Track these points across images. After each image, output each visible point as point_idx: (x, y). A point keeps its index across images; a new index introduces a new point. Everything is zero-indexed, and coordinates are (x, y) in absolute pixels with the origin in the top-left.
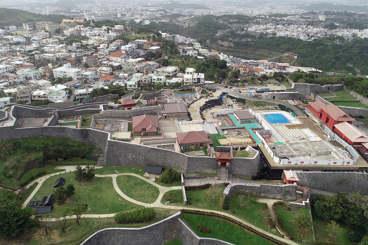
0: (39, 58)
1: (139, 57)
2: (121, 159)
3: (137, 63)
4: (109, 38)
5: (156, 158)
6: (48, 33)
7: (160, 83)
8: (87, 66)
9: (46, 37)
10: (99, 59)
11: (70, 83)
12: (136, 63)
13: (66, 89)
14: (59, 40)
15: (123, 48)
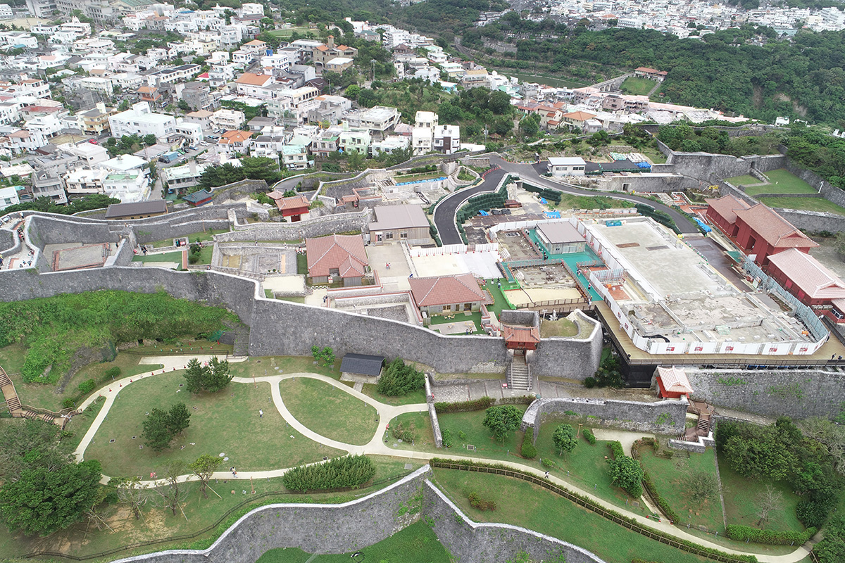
0: (73, 88)
1: (305, 84)
2: (286, 341)
3: (302, 98)
4: (231, 37)
5: (365, 338)
6: (86, 25)
7: (358, 149)
8: (185, 108)
9: (83, 35)
10: (213, 89)
11: (153, 152)
12: (300, 99)
13: (143, 167)
14: (115, 40)
15: (266, 61)
